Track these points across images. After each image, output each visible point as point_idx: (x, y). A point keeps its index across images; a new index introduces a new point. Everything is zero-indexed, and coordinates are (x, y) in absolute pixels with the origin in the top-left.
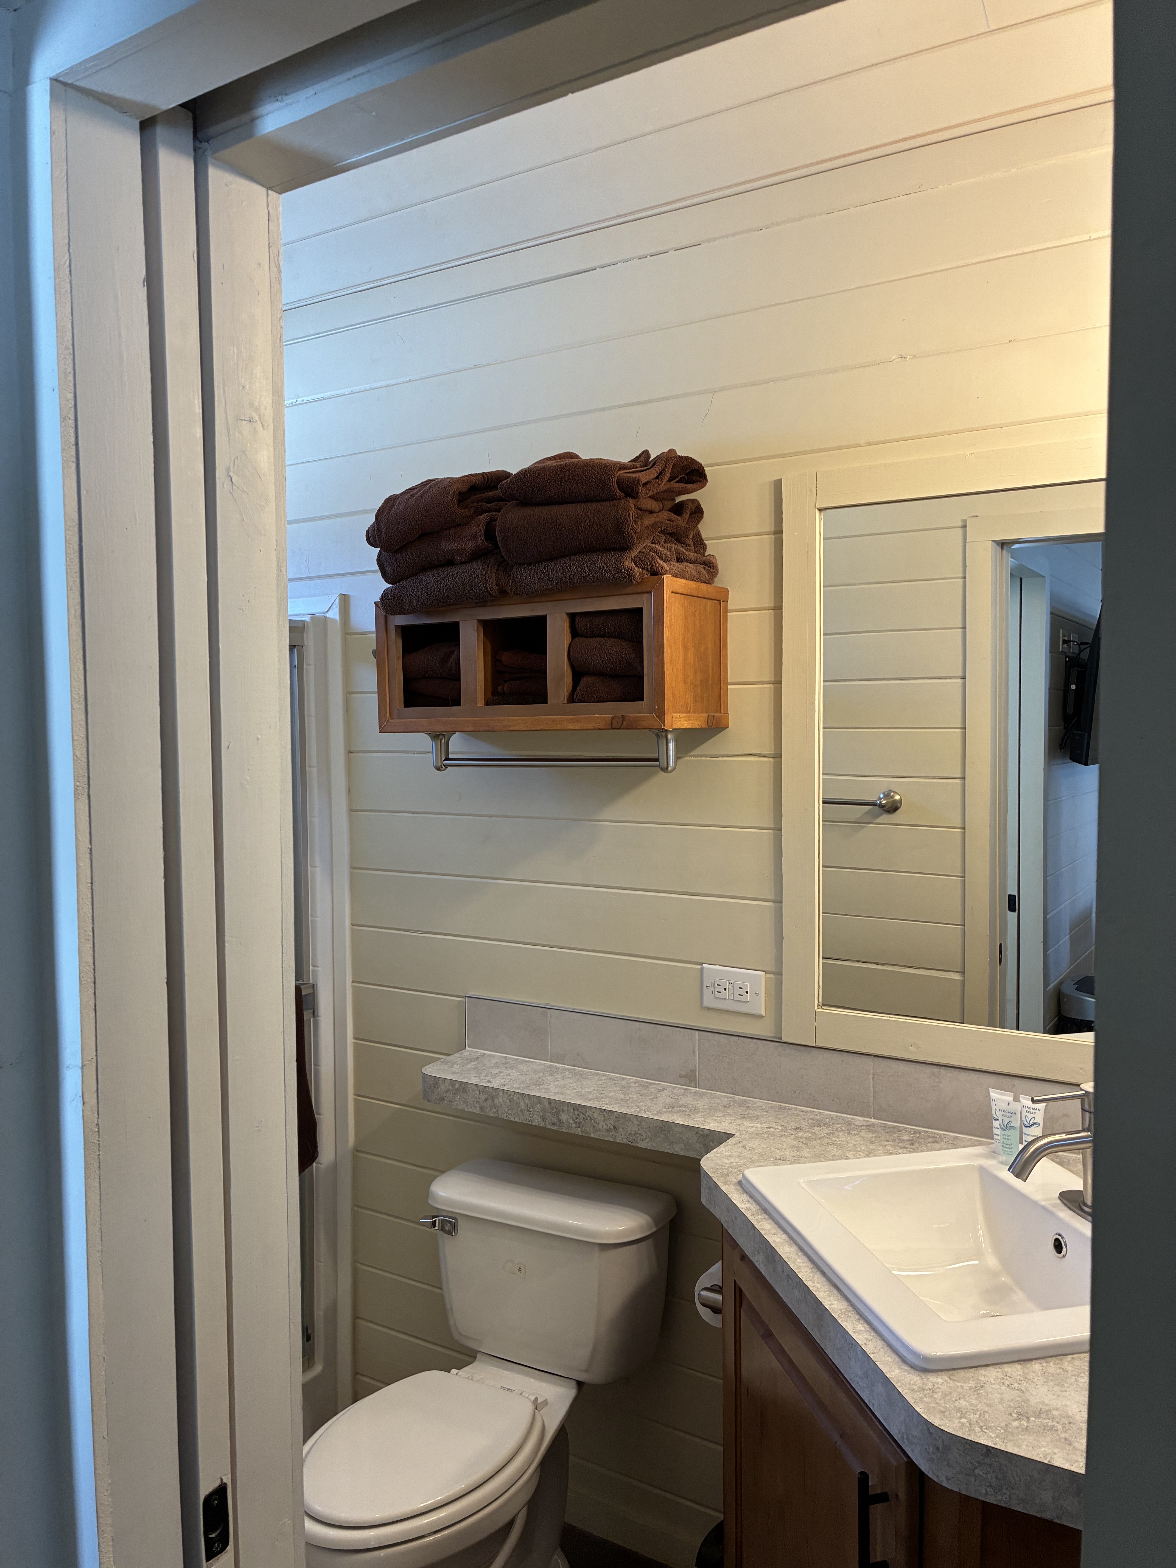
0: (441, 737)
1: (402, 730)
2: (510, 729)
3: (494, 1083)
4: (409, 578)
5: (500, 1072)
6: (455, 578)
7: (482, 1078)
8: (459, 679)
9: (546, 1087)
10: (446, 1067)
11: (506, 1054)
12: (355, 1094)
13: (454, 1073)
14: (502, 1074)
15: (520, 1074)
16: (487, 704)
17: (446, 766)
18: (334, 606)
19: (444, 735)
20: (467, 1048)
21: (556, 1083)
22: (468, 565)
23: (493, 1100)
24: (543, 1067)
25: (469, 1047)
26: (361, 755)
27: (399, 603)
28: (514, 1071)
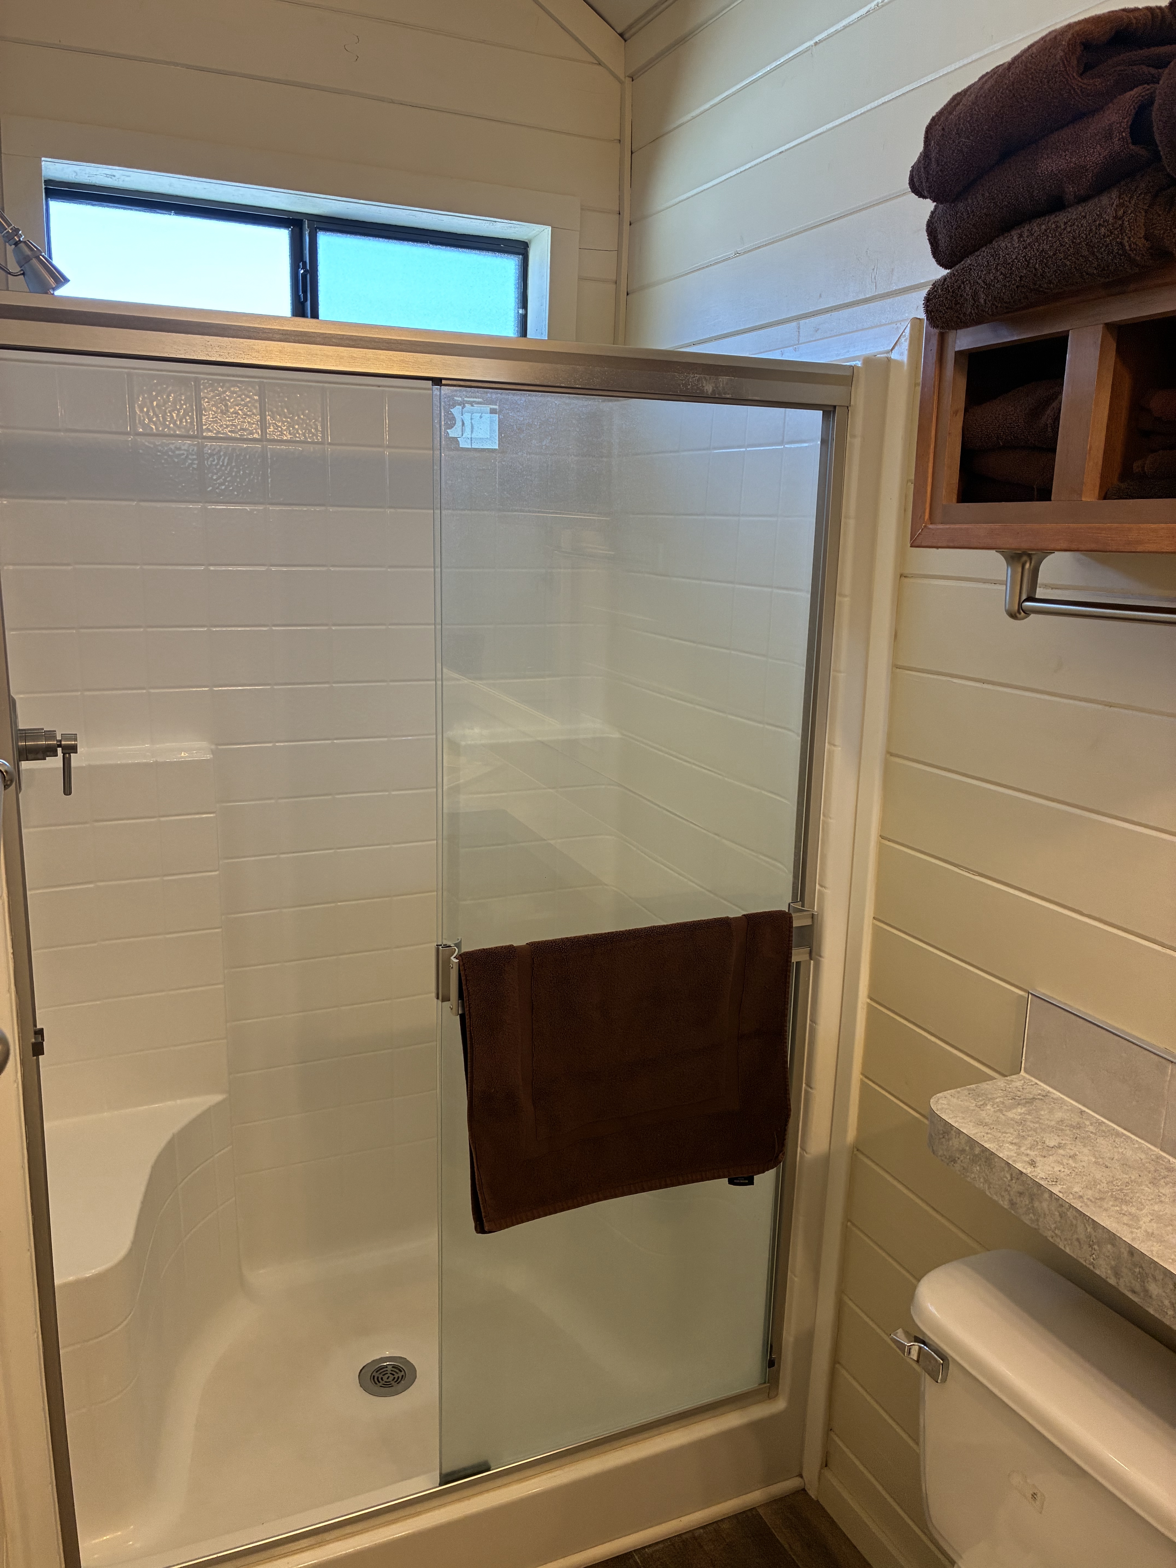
0: (1024, 558)
1: (945, 544)
2: (1140, 548)
3: (1038, 1170)
4: (977, 251)
5: (1059, 1147)
6: (1061, 234)
7: (1023, 1149)
8: (1054, 450)
9: (1133, 1210)
10: (972, 1106)
11: (1084, 1105)
12: (862, 1074)
13: (981, 1123)
14: (1061, 1151)
15: (1096, 1163)
16: (1105, 496)
17: (1027, 612)
18: (903, 339)
19: (1030, 556)
20: (1022, 1073)
21: (1156, 1208)
22: (1090, 205)
23: (1032, 1199)
24: (1143, 1156)
25: (1026, 1071)
26: (919, 581)
27: (957, 303)
28: (1086, 1151)
